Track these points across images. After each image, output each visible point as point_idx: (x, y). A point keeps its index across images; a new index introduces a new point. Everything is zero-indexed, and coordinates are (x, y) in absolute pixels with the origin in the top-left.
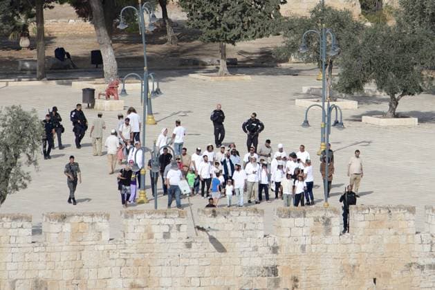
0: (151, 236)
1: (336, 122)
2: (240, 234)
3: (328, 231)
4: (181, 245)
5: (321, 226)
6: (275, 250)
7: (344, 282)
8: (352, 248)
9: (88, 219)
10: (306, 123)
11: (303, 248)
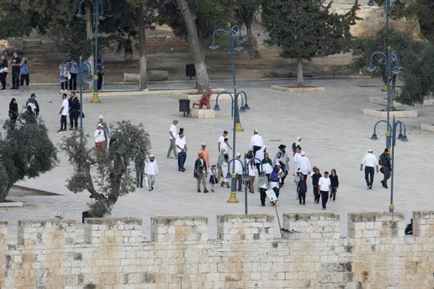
0: (243, 237)
1: (400, 136)
2: (319, 236)
3: (395, 233)
4: (269, 245)
5: (389, 229)
6: (349, 249)
7: (409, 276)
8: (416, 248)
9: (189, 223)
10: (374, 137)
11: (373, 247)
